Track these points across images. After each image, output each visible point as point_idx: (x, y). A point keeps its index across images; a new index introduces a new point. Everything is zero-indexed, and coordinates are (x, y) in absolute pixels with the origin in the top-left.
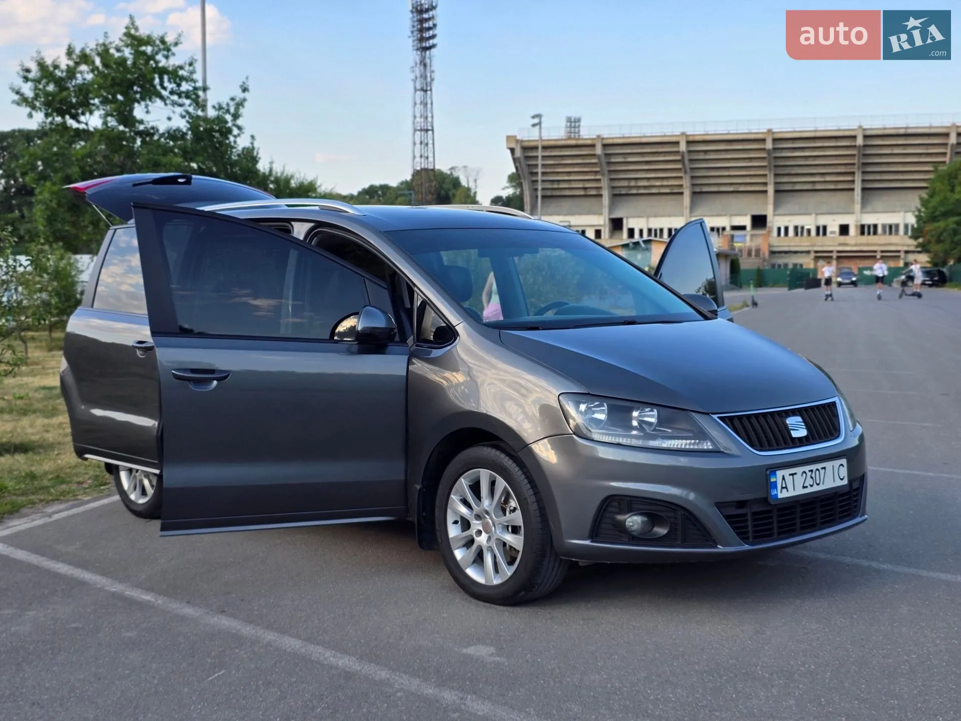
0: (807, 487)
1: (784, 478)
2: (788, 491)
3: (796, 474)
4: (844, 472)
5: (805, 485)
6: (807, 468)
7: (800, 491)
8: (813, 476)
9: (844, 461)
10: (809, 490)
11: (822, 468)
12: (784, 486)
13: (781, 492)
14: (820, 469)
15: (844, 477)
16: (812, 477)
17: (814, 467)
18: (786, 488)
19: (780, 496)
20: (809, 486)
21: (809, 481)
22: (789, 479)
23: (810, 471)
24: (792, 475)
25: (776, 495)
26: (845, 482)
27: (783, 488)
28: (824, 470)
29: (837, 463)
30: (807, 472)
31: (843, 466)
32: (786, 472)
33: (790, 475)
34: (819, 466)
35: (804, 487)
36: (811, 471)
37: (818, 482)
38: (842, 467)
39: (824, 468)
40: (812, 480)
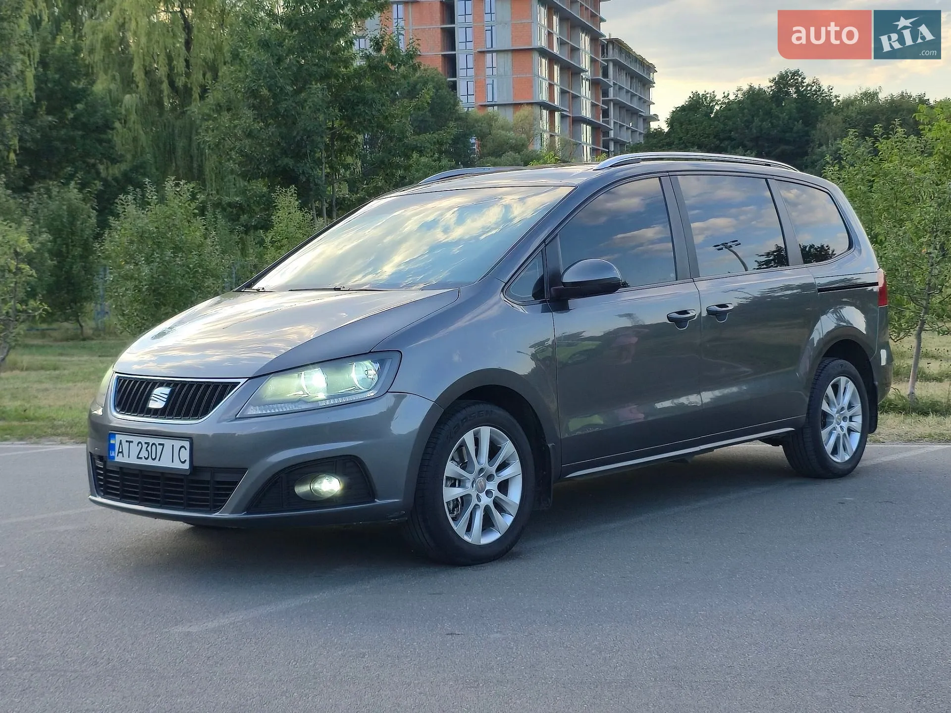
3: (132, 442)
4: (185, 455)
5: (140, 456)
6: (143, 440)
7: (133, 460)
8: (149, 449)
9: (187, 444)
11: (159, 444)
12: (120, 451)
14: (157, 445)
16: (147, 450)
17: (151, 441)
21: (144, 454)
22: (125, 445)
23: (146, 443)
24: (130, 442)
25: (114, 458)
26: (186, 466)
27: (119, 452)
28: (162, 447)
29: (178, 444)
30: (143, 443)
32: (124, 438)
33: (127, 441)
34: (157, 441)
37: (154, 458)
39: (163, 445)
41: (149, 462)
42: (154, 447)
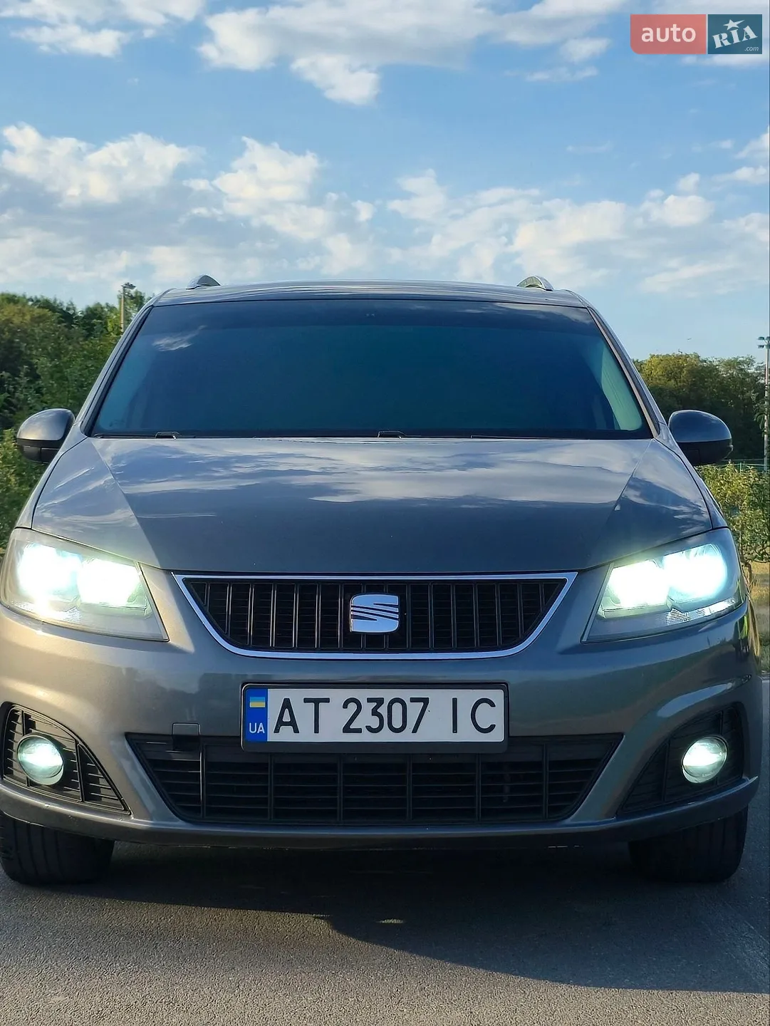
0: (359, 731)
1: (287, 704)
2: (296, 731)
3: (327, 700)
8: (383, 710)
9: (497, 696)
10: (366, 737)
11: (413, 700)
13: (277, 730)
15: (492, 727)
17: (388, 695)
18: (293, 723)
19: (272, 737)
20: (365, 730)
21: (366, 719)
23: (370, 700)
24: (317, 702)
26: (498, 736)
27: (280, 723)
31: (492, 705)
32: (296, 696)
35: (347, 729)
36: (380, 702)
38: (484, 706)
39: (425, 701)
40: (377, 719)
41: (386, 736)
42: (397, 708)
